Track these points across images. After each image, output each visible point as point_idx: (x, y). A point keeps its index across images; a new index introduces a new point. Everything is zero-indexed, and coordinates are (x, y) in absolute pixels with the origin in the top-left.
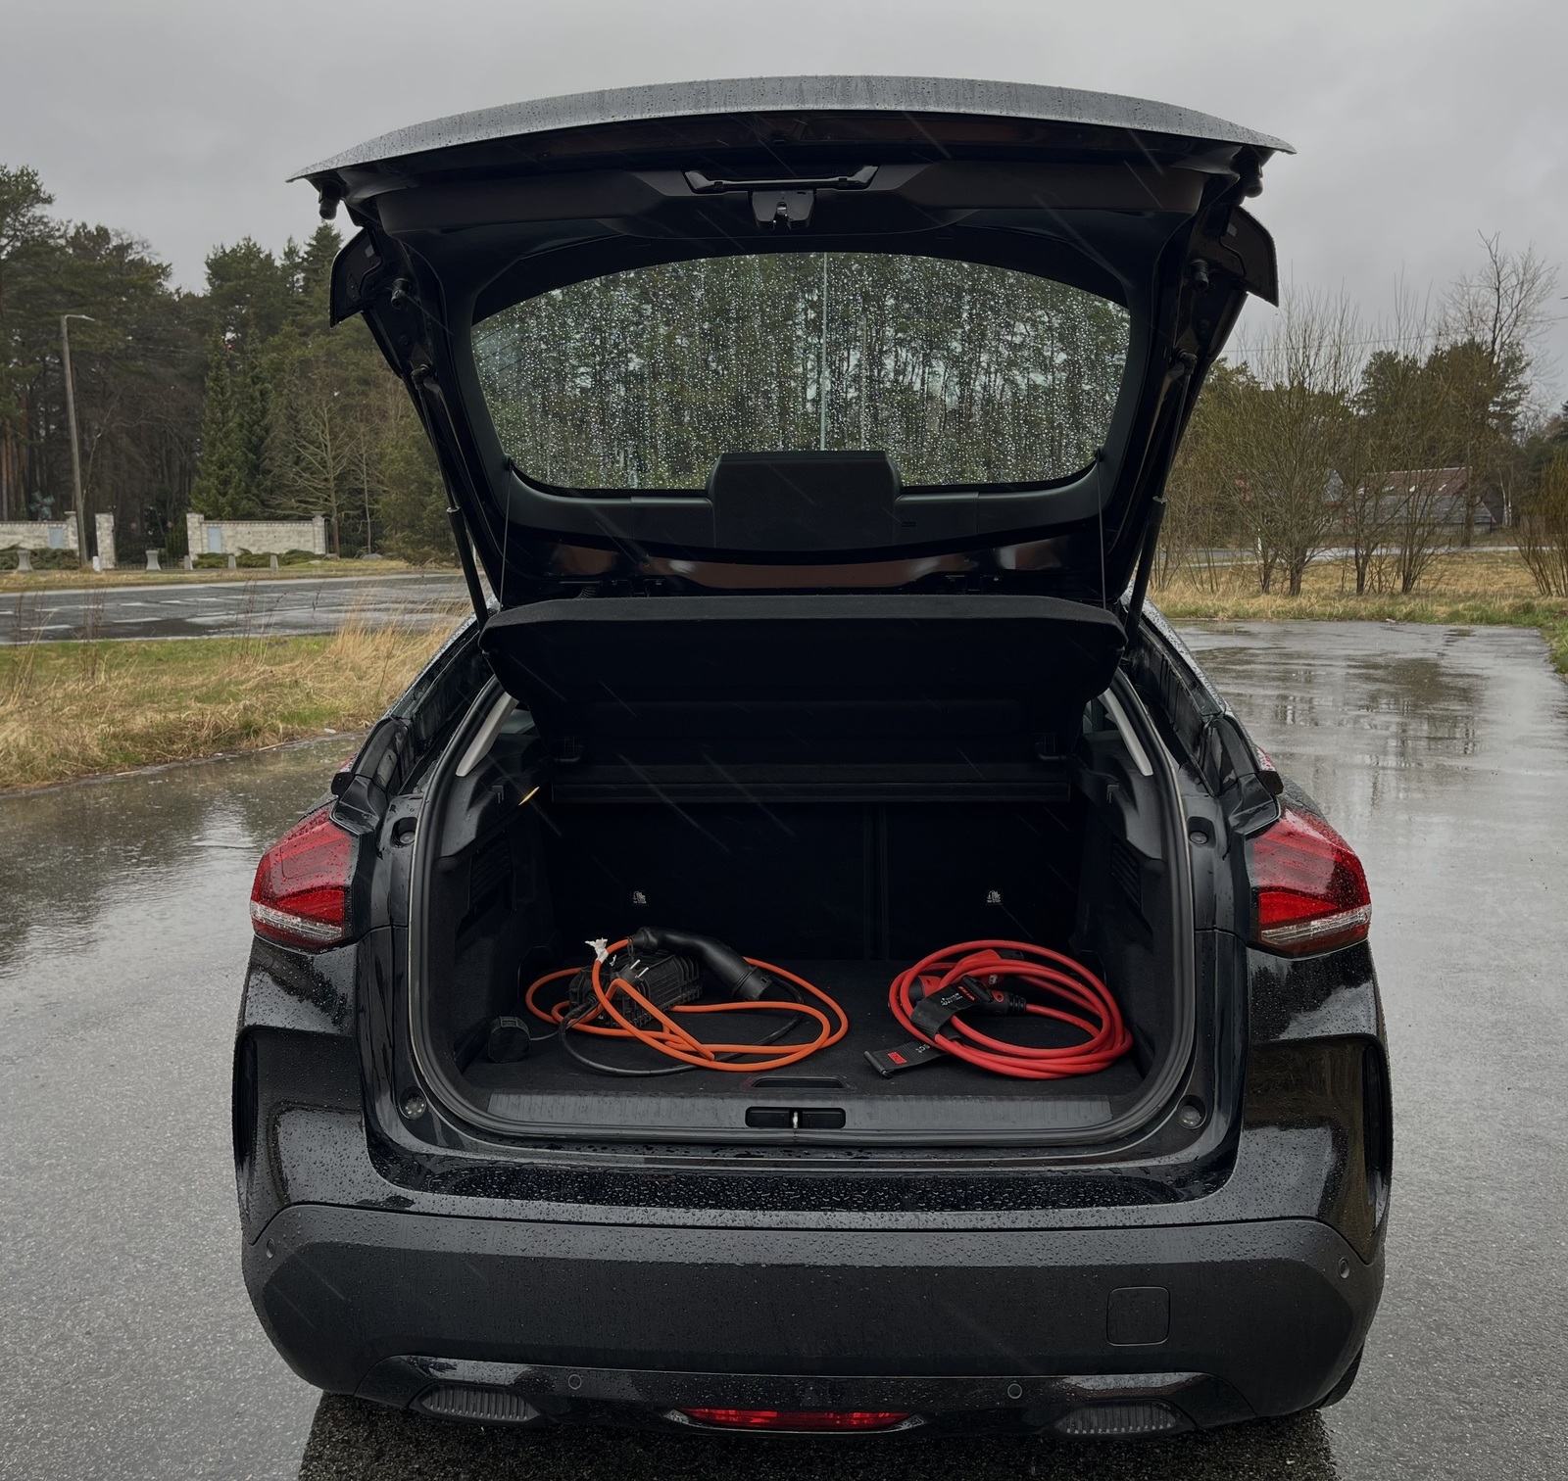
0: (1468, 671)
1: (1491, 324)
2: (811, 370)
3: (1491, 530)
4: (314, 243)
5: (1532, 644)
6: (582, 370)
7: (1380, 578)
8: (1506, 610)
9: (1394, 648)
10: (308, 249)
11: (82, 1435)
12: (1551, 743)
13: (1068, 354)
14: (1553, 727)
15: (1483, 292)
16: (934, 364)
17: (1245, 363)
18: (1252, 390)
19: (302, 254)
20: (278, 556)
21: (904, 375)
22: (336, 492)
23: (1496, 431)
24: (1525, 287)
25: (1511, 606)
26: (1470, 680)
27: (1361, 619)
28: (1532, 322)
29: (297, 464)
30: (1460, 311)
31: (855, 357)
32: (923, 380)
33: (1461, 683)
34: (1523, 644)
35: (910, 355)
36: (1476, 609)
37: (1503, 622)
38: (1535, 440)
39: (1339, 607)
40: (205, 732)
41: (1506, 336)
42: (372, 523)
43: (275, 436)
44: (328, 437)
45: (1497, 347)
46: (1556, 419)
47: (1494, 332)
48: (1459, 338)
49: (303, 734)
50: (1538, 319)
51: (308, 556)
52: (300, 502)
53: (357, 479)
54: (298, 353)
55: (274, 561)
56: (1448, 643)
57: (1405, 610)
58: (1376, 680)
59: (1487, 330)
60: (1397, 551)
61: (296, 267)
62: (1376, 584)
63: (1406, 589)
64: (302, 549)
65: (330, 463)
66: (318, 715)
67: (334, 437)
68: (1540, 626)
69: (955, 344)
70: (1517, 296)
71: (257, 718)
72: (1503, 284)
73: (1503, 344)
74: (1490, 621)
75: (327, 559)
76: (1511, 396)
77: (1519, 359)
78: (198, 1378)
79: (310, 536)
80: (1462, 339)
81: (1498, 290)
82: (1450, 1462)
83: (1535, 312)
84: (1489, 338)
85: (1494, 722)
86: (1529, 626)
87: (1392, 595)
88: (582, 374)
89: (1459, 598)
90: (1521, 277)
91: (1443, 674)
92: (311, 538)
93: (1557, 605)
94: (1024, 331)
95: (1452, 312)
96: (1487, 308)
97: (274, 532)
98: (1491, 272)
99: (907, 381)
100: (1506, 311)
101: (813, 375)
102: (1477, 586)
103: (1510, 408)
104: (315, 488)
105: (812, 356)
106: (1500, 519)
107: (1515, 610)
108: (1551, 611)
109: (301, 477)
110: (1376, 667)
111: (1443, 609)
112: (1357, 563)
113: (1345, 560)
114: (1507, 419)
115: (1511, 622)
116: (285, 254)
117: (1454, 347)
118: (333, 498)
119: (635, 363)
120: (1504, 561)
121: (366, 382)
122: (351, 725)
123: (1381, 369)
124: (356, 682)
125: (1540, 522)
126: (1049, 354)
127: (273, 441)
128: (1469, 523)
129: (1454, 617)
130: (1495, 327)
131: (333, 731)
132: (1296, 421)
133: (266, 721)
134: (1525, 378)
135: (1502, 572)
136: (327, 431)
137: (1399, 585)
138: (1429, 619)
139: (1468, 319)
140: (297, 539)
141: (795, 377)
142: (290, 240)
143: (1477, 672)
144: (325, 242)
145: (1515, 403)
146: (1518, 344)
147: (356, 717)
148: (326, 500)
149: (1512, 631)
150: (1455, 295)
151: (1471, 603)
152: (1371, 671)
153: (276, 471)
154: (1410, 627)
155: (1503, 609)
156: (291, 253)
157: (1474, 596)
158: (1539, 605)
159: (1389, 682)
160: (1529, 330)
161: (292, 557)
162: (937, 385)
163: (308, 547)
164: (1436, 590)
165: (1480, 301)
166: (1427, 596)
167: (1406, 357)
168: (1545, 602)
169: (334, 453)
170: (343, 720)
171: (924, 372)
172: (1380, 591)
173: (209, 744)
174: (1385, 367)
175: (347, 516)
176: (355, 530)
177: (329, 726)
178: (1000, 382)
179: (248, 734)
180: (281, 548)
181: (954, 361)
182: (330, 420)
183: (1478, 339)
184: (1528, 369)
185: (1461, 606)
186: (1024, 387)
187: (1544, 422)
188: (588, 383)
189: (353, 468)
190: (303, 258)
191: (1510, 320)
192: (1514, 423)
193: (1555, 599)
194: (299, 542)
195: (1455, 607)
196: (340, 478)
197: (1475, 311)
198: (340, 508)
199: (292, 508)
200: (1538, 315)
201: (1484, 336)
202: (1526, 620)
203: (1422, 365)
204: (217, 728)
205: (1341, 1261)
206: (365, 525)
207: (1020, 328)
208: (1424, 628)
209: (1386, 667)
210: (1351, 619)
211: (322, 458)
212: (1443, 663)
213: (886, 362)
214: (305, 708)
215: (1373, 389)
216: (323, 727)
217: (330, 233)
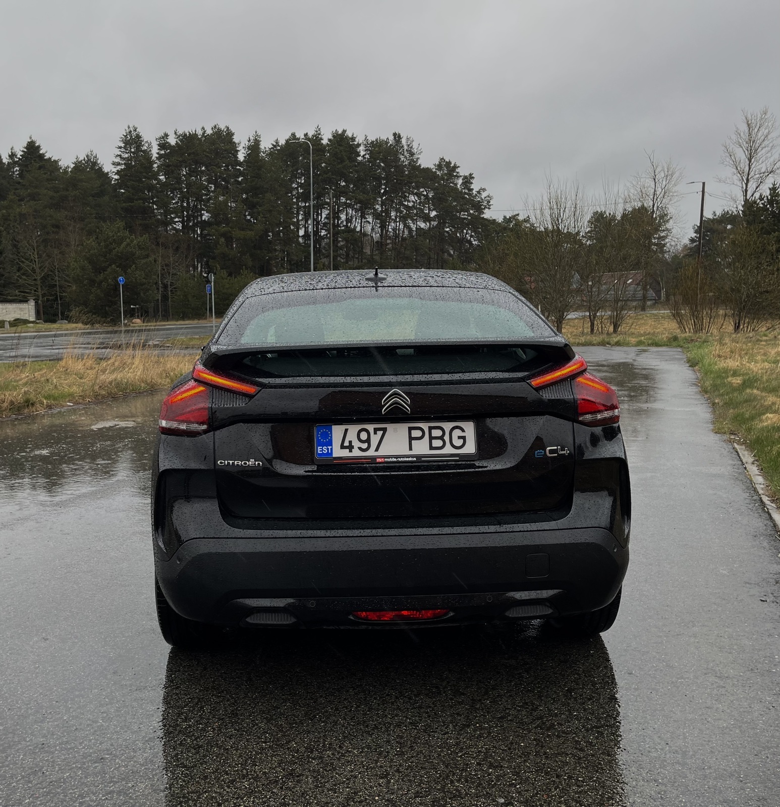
0: (647, 367)
1: (652, 197)
2: (302, 220)
3: (656, 303)
4: (25, 150)
5: (678, 355)
6: (177, 220)
7: (602, 326)
8: (665, 339)
9: (612, 358)
10: (22, 153)
11: (68, 670)
12: (689, 397)
13: (437, 212)
14: (689, 390)
15: (647, 180)
16: (367, 216)
17: (528, 217)
18: (533, 230)
19: (18, 156)
20: (9, 322)
21: (351, 223)
22: (41, 287)
23: (655, 252)
24: (668, 178)
25: (667, 337)
26: (649, 371)
27: (594, 345)
28: (672, 196)
29: (18, 271)
30: (636, 190)
31: (325, 213)
32: (361, 226)
33: (644, 372)
34: (673, 355)
35: (354, 212)
36: (650, 339)
37: (664, 345)
38: (675, 257)
39: (583, 339)
40: (5, 405)
41: (659, 203)
42: (61, 304)
43: (6, 256)
44: (36, 256)
45: (655, 209)
46: (685, 246)
47: (653, 201)
48: (636, 204)
49: (56, 406)
50: (675, 194)
51: (26, 322)
52: (20, 292)
53: (52, 279)
54: (18, 210)
55: (7, 325)
56: (637, 355)
57: (615, 340)
58: (604, 372)
59: (650, 200)
60: (610, 313)
61: (15, 163)
62: (600, 329)
63: (615, 331)
64: (22, 318)
65: (38, 271)
66: (63, 396)
67: (40, 256)
68: (681, 347)
69: (377, 207)
70: (664, 183)
71: (32, 396)
72: (657, 177)
73: (658, 207)
74: (657, 345)
75: (37, 323)
76: (662, 234)
77: (666, 215)
78: (113, 649)
79: (27, 311)
80: (638, 205)
81: (655, 179)
82: (658, 650)
83: (673, 191)
84: (651, 204)
85: (661, 389)
86: (676, 347)
87: (608, 334)
88: (177, 222)
89: (642, 335)
90: (666, 173)
91: (635, 369)
92: (27, 312)
93: (690, 337)
94: (414, 200)
95: (632, 191)
96: (650, 189)
97: (6, 309)
98: (651, 170)
99: (352, 227)
100: (659, 191)
101: (302, 223)
102: (649, 330)
103: (662, 240)
104: (28, 284)
105: (302, 213)
106: (660, 297)
107: (669, 339)
108: (686, 339)
109: (21, 278)
110: (603, 366)
111: (634, 340)
112: (590, 318)
113: (584, 317)
114: (661, 246)
115: (667, 345)
116: (9, 156)
117: (634, 209)
118: (40, 290)
119: (206, 216)
120: (662, 318)
121: (57, 227)
122: (81, 401)
123: (597, 220)
124: (79, 380)
125: (679, 298)
126: (427, 212)
127: (5, 259)
128: (644, 298)
129: (640, 343)
130: (654, 198)
131: (72, 404)
132: (556, 246)
133: (37, 398)
134: (669, 225)
135: (662, 323)
136: (36, 253)
137: (611, 329)
138: (627, 344)
139: (641, 194)
140: (19, 312)
141: (293, 224)
142: (12, 149)
143: (652, 367)
144: (32, 150)
145: (664, 238)
146: (665, 208)
147: (83, 397)
148: (35, 291)
149: (668, 349)
150: (633, 182)
151: (648, 336)
152: (601, 368)
153: (7, 275)
154: (618, 348)
155: (663, 339)
156: (12, 156)
157: (649, 334)
158: (681, 337)
159: (610, 372)
160: (671, 200)
161: (17, 323)
162: (368, 228)
163: (26, 317)
164: (630, 332)
165: (646, 185)
166: (625, 334)
167: (610, 214)
168: (683, 335)
169: (40, 265)
170: (77, 398)
171: (361, 222)
172: (602, 333)
173: (7, 411)
174: (599, 219)
175: (48, 300)
176: (52, 307)
177: (69, 401)
178: (402, 226)
179: (28, 406)
180: (10, 317)
181: (377, 216)
182: (38, 246)
183: (645, 205)
184: (671, 220)
185: (643, 338)
186: (414, 229)
187: (680, 248)
188: (179, 226)
189: (50, 273)
190: (19, 158)
191: (661, 195)
192: (665, 248)
193: (687, 334)
194: (20, 314)
195: (640, 339)
196: (44, 279)
197: (643, 191)
198: (43, 296)
199: (16, 296)
200: (675, 192)
201: (648, 204)
202: (675, 344)
203: (619, 218)
204: (12, 403)
205: (613, 545)
206: (58, 304)
207: (412, 198)
208: (625, 348)
209: (608, 366)
210: (588, 345)
211: (33, 268)
212: (635, 364)
213: (341, 216)
214: (55, 393)
215: (594, 231)
216: (65, 402)
217: (34, 145)
